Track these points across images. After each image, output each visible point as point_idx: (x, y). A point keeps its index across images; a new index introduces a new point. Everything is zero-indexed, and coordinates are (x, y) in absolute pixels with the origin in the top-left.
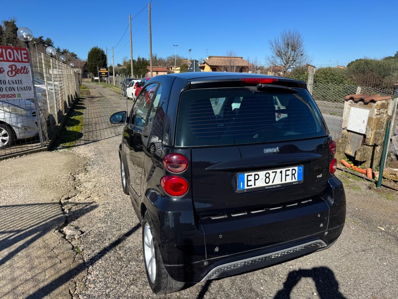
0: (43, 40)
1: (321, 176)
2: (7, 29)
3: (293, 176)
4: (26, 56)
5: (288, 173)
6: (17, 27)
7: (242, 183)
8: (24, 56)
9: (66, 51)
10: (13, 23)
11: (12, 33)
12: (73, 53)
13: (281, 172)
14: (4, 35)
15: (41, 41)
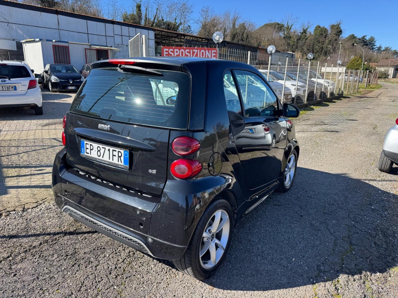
0: (366, 39)
1: (154, 172)
2: (332, 32)
3: (119, 158)
4: (215, 54)
5: (115, 153)
6: (341, 29)
7: (83, 148)
8: (213, 54)
9: (389, 48)
10: (339, 25)
11: (335, 35)
12: (395, 51)
13: (109, 150)
14: (327, 38)
15: (363, 41)
